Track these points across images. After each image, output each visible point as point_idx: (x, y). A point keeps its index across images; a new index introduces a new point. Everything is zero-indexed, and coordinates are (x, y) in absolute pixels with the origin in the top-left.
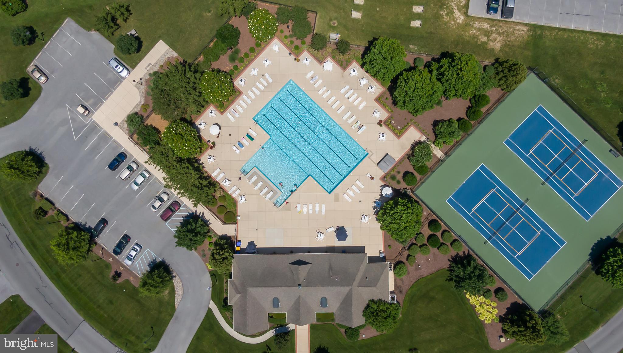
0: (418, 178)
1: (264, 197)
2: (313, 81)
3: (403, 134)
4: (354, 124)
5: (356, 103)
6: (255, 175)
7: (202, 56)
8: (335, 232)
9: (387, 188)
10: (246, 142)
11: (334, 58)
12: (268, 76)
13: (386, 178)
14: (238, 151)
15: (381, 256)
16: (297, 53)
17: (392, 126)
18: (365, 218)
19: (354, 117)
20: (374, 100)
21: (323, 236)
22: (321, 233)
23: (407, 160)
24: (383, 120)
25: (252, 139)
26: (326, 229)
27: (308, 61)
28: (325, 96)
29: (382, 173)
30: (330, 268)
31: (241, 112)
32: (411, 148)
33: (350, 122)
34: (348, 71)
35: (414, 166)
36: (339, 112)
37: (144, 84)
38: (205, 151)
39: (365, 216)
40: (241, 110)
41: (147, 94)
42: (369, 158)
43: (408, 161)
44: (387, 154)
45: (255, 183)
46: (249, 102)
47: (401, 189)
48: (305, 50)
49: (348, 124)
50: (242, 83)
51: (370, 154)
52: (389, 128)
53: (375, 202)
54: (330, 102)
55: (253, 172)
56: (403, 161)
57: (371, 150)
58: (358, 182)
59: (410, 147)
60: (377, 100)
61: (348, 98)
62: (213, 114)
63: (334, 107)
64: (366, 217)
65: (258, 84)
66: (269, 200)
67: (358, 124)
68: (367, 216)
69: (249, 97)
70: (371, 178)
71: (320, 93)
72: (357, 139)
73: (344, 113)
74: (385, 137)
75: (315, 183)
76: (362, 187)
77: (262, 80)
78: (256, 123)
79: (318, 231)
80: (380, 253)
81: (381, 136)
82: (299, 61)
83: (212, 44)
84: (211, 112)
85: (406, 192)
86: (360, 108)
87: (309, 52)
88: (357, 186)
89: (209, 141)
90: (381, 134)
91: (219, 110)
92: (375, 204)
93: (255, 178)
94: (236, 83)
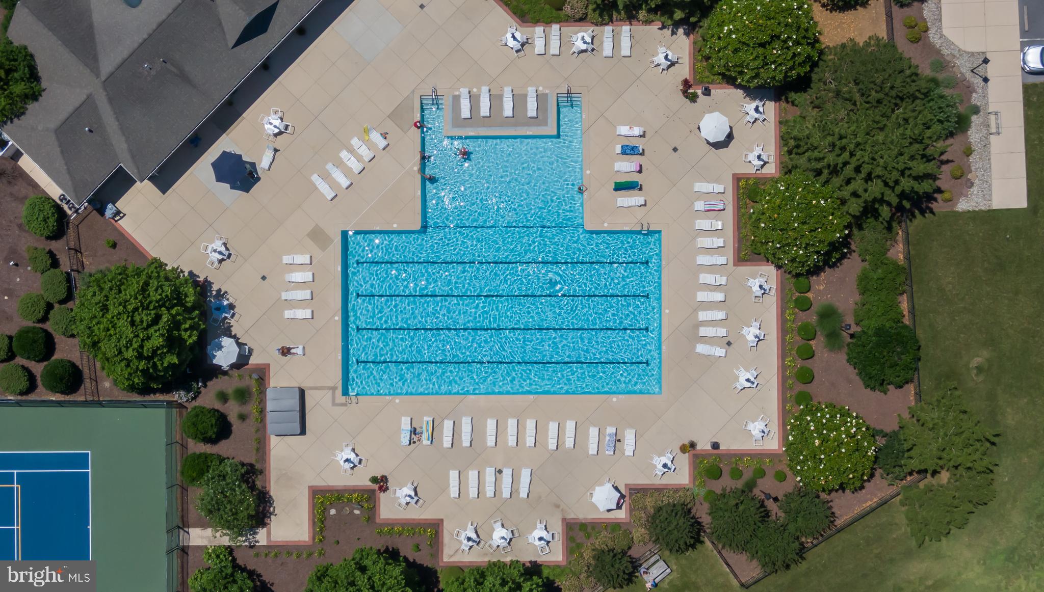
0: (191, 443)
1: (475, 90)
2: (610, 435)
3: (313, 506)
4: (434, 427)
5: (472, 475)
6: (540, 117)
7: (901, 257)
8: (253, 165)
9: (233, 360)
10: (625, 167)
11: (614, 526)
12: (717, 354)
13: (256, 377)
14: (624, 130)
15: (110, 206)
16: (701, 462)
17: (351, 500)
18: (220, 253)
19: (447, 442)
20: (442, 520)
21: (270, 129)
22: (280, 133)
23: (250, 458)
24: (383, 496)
25: (620, 187)
26: (276, 150)
27: (660, 467)
28: (553, 427)
29: (276, 381)
31: (698, 221)
32: (268, 493)
33: (448, 425)
34: (558, 528)
35: (221, 460)
36: (491, 424)
37: (968, 75)
38: (694, 66)
39: (223, 260)
40: (703, 224)
41: (941, 64)
42: (334, 389)
43: (246, 461)
44: (303, 432)
45: (519, 100)
46: (703, 260)
47: (205, 386)
48: (691, 486)
49: (447, 417)
50: (754, 285)
51: (341, 399)
52: (352, 490)
53: (231, 307)
54: (530, 424)
55: (549, 121)
56: (258, 450)
57: (344, 408)
58: (306, 313)
59: (272, 494)
60: (436, 527)
61: (500, 472)
62: (752, 157)
63: (512, 423)
64: (220, 257)
65: (720, 315)
66: (456, 93)
67: (424, 436)
68: (221, 261)
69: (712, 269)
70: (289, 349)
71: (570, 426)
72: (397, 401)
73: (477, 431)
74: (342, 462)
75: (395, 226)
76: (288, 314)
77: (722, 332)
78: (645, 228)
79: (290, 130)
80: (118, 212)
81: (352, 456)
82: (683, 449)
83: (904, 306)
84: (759, 157)
85: (188, 390)
86: (454, 475)
87: (677, 489)
88: (301, 304)
89: (707, 92)
90: (356, 462)
91: (747, 179)
92: (226, 303)
93: (532, 111)
94: (770, 270)
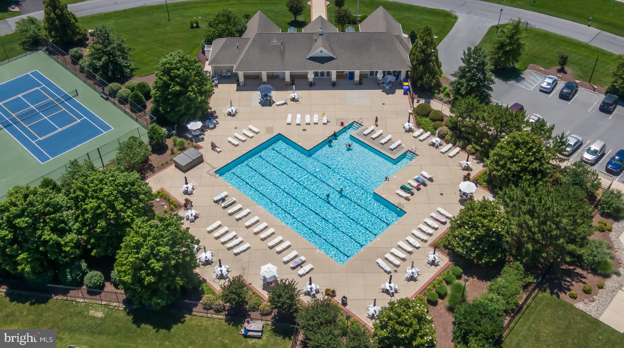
6: (394, 150)
8: (274, 102)
23: (156, 165)
25: (403, 188)
30: (282, 54)
36: (256, 219)
42: (214, 168)
44: (185, 172)
51: (212, 173)
53: (213, 128)
56: (162, 165)
57: (210, 176)
65: (402, 256)
82: (327, 290)
94: (446, 258)
